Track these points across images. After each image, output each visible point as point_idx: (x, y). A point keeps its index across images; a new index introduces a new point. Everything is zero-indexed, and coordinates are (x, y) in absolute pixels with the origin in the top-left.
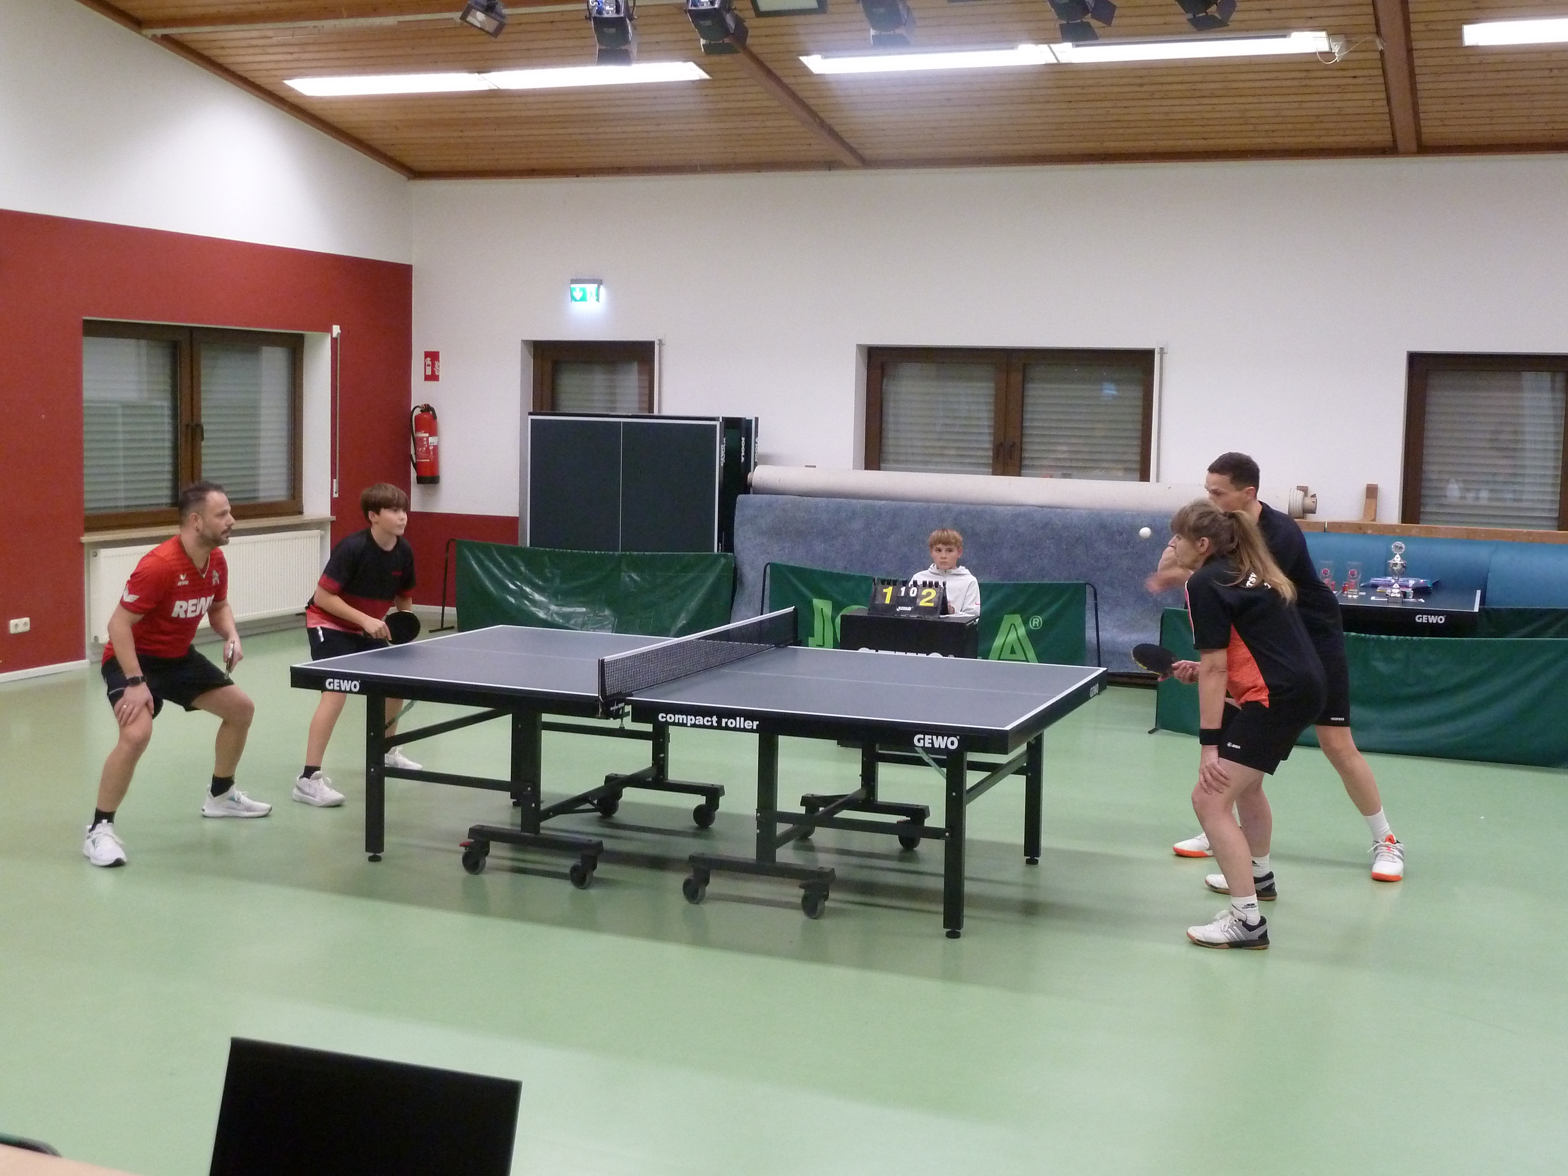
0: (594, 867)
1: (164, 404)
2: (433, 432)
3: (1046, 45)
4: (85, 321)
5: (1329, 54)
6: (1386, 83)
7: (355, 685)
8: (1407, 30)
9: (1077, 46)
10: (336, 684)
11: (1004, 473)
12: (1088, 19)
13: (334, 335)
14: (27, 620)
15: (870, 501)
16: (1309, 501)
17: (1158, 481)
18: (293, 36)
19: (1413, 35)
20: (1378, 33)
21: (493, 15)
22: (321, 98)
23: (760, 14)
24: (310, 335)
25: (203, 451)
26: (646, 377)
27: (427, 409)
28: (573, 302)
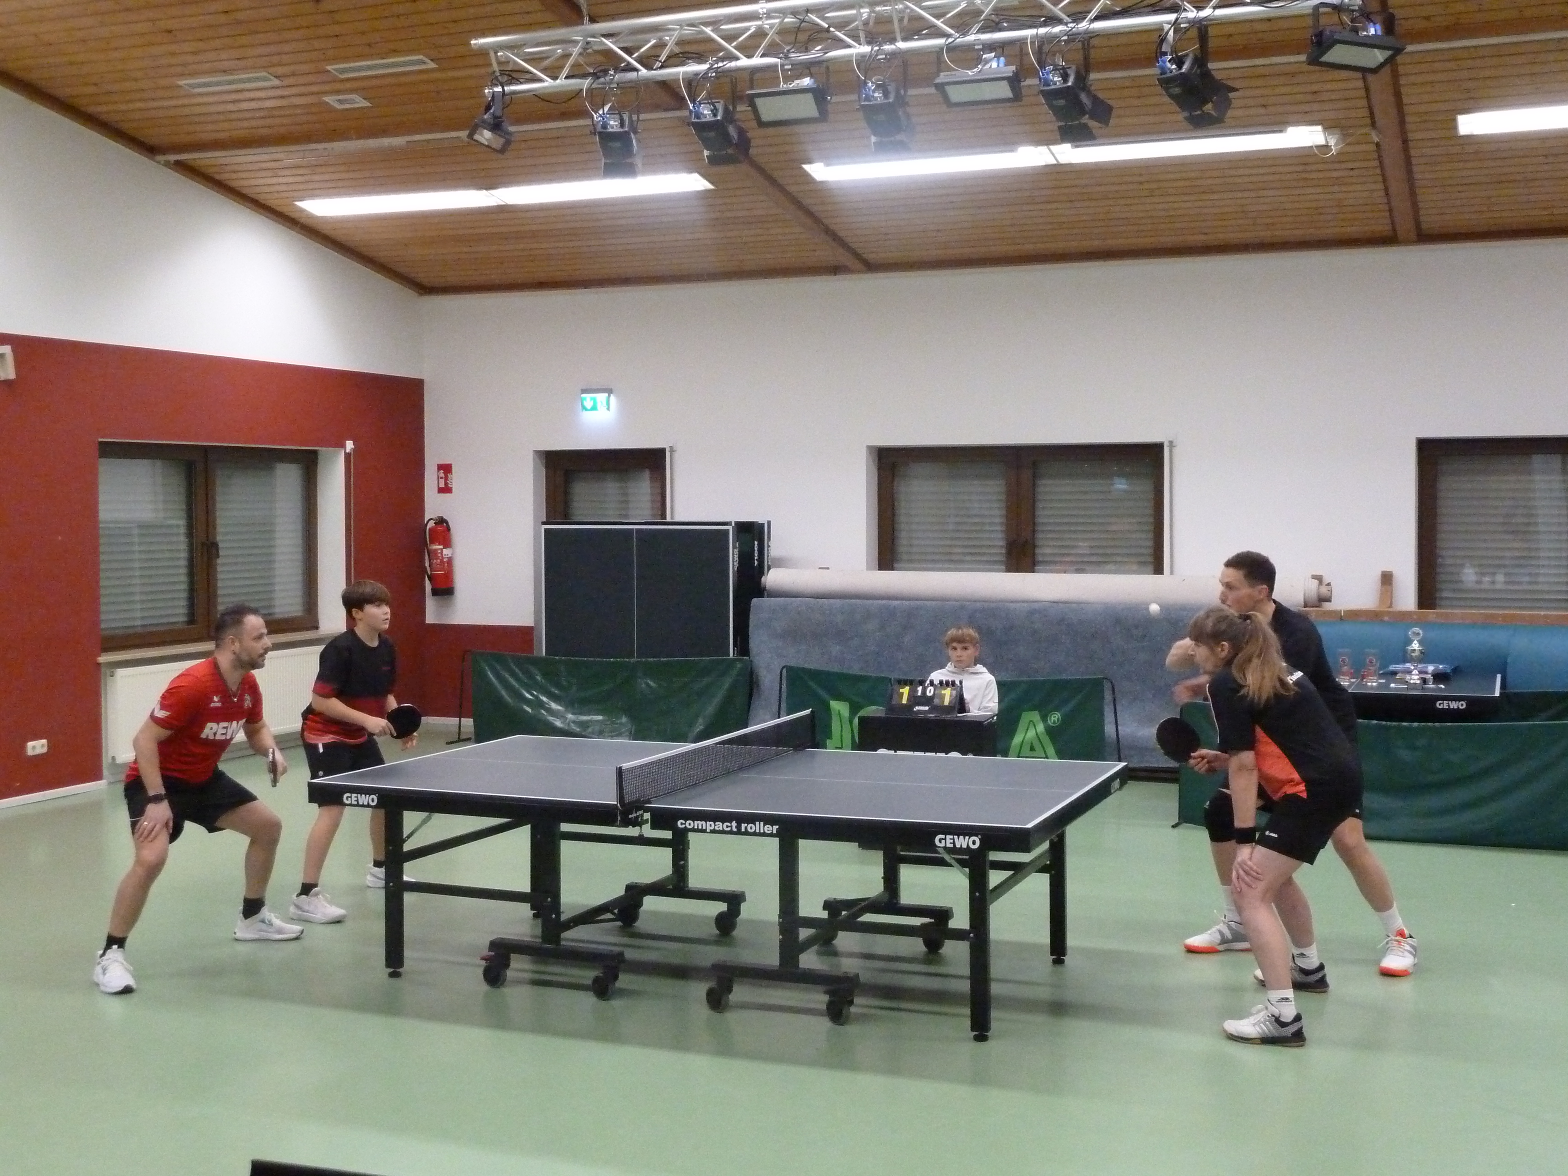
0: (616, 978)
1: (180, 522)
2: (447, 543)
3: (1045, 148)
4: (101, 443)
5: (1326, 147)
6: (1383, 175)
7: (373, 800)
8: (1402, 122)
9: (1077, 147)
10: (354, 799)
11: (1017, 570)
12: (1086, 119)
13: (348, 451)
14: (44, 741)
15: (884, 602)
16: (1324, 590)
17: (1172, 573)
18: (303, 158)
19: (1409, 127)
20: (1373, 124)
21: (499, 132)
22: (331, 218)
23: (762, 124)
24: (322, 450)
25: (219, 569)
26: (658, 484)
27: (441, 521)
28: (585, 413)
